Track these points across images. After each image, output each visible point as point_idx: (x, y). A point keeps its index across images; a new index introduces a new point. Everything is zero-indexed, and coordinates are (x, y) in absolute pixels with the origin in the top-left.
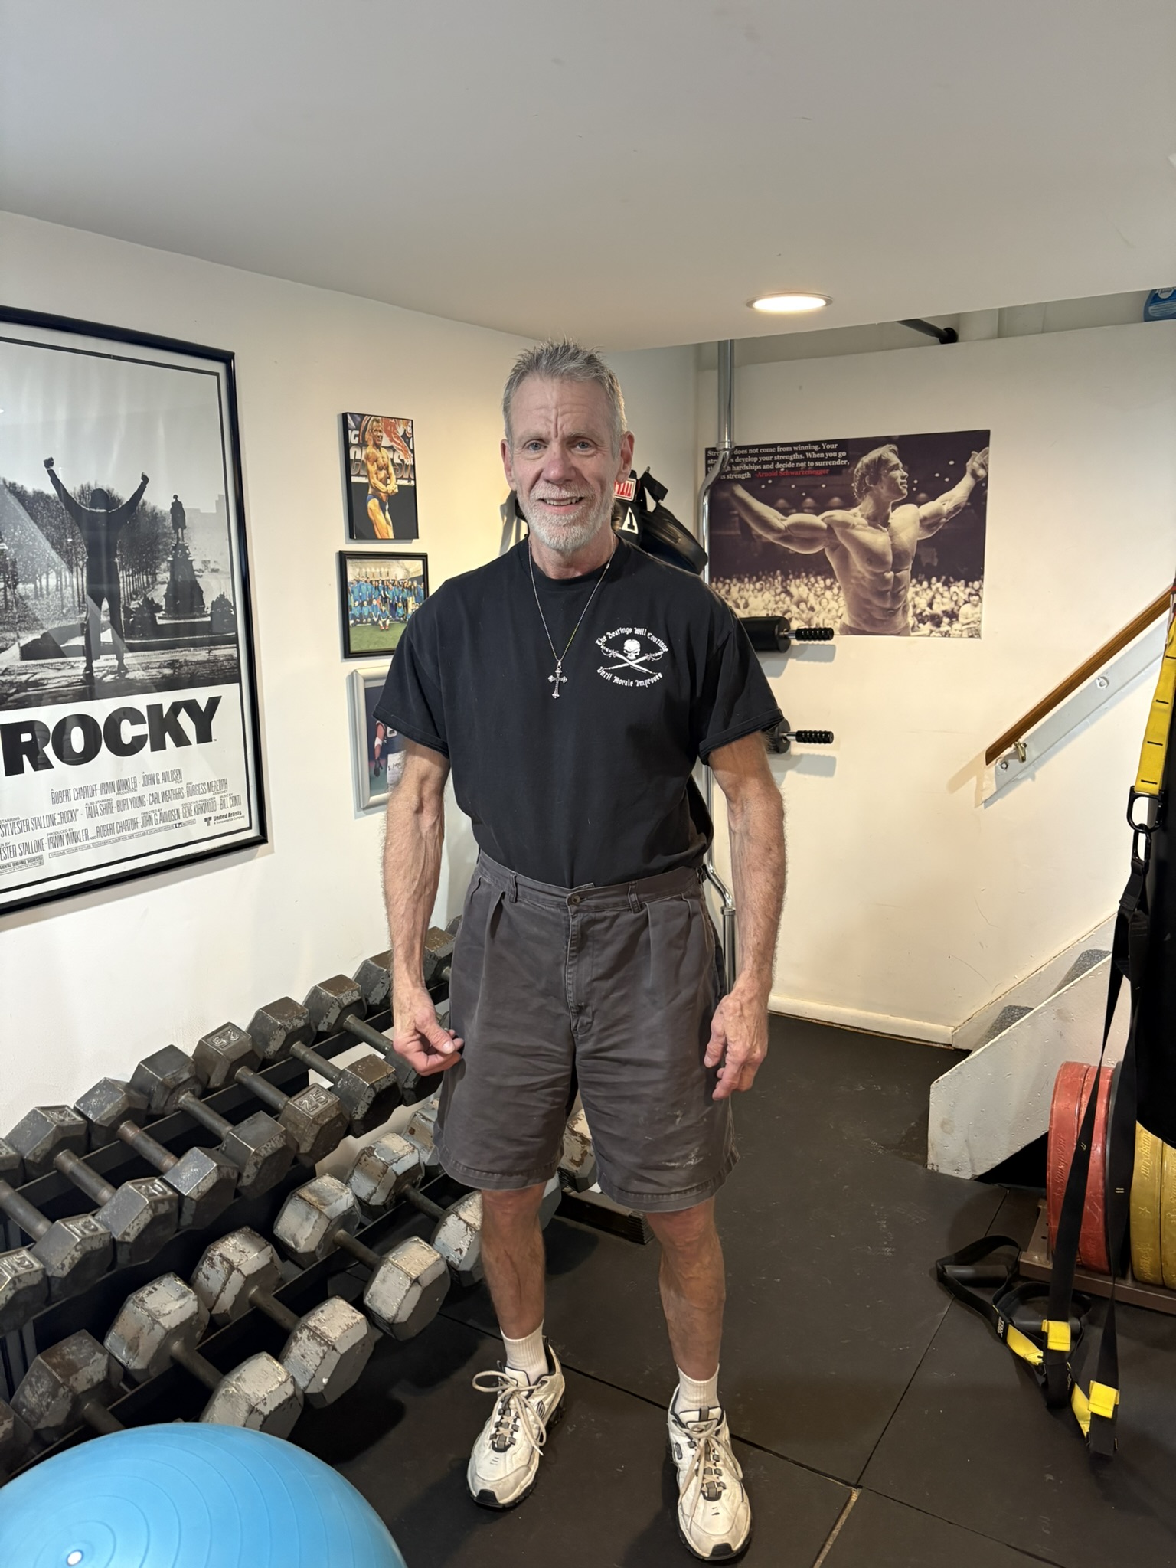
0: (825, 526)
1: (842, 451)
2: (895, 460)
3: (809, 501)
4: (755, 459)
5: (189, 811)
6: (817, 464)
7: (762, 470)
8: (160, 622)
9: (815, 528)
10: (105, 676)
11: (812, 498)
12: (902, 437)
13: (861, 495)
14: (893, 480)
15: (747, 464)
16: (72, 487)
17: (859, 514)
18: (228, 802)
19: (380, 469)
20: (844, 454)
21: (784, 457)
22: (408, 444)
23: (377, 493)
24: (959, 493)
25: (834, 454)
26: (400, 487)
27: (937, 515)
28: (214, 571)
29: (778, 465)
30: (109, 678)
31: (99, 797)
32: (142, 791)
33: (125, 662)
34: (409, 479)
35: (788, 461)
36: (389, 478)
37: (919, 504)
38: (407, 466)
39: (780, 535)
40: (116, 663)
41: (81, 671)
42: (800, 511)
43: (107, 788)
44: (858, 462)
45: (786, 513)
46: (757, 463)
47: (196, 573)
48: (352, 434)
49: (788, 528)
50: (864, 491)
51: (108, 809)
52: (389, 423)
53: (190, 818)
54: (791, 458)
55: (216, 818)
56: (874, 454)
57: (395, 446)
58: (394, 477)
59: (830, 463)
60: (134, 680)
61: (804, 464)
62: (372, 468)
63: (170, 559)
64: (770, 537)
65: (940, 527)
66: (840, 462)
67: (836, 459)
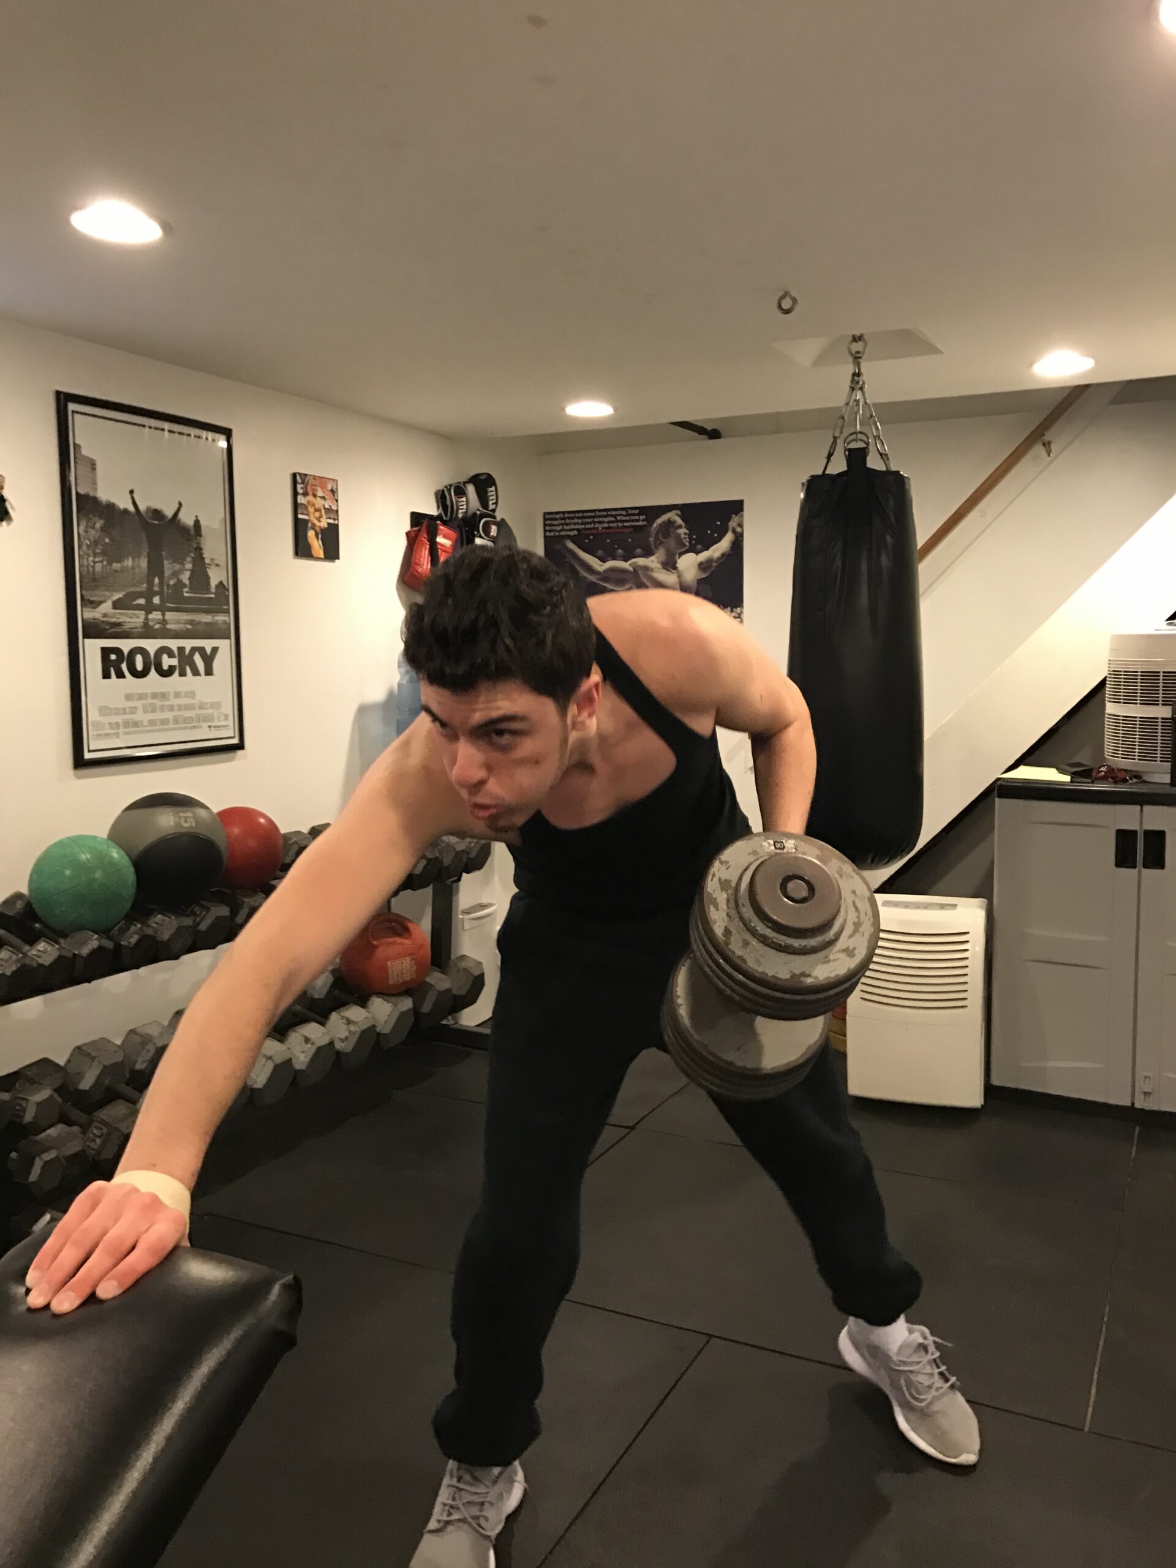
0: (631, 569)
1: (643, 515)
2: (679, 521)
3: (620, 551)
4: (580, 521)
5: (199, 720)
6: (625, 524)
7: (585, 529)
8: (186, 595)
9: (624, 571)
10: (155, 624)
11: (622, 549)
12: (684, 505)
13: (656, 547)
14: (679, 535)
15: (575, 524)
16: (142, 508)
17: (656, 560)
18: (223, 718)
19: (316, 510)
20: (644, 517)
21: (601, 519)
22: (334, 495)
23: (313, 527)
24: (723, 545)
25: (637, 517)
26: (329, 524)
27: (710, 561)
28: (217, 565)
29: (597, 525)
30: (157, 626)
31: (150, 701)
32: (174, 702)
33: (166, 617)
34: (334, 519)
35: (604, 522)
36: (322, 517)
37: (697, 553)
38: (333, 510)
39: (599, 577)
40: (160, 617)
41: (142, 620)
42: (614, 559)
43: (155, 696)
44: (653, 523)
45: (603, 560)
46: (582, 524)
47: (207, 566)
48: (299, 487)
49: (606, 571)
50: (659, 544)
51: (154, 711)
52: (322, 481)
53: (199, 724)
54: (606, 520)
55: (215, 727)
56: (665, 517)
57: (326, 497)
58: (324, 517)
59: (634, 524)
60: (170, 630)
61: (615, 524)
62: (311, 510)
63: (193, 555)
64: (593, 578)
65: (713, 569)
66: (641, 523)
67: (638, 521)
